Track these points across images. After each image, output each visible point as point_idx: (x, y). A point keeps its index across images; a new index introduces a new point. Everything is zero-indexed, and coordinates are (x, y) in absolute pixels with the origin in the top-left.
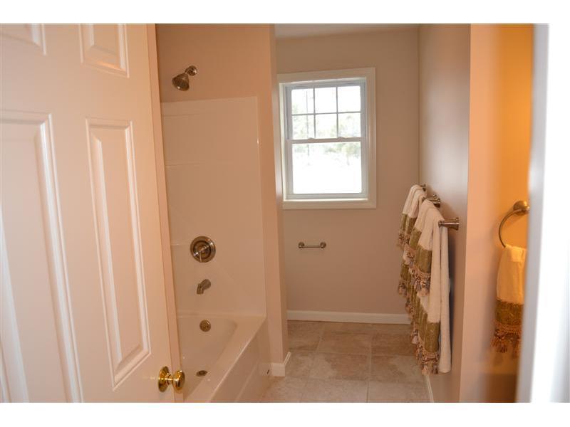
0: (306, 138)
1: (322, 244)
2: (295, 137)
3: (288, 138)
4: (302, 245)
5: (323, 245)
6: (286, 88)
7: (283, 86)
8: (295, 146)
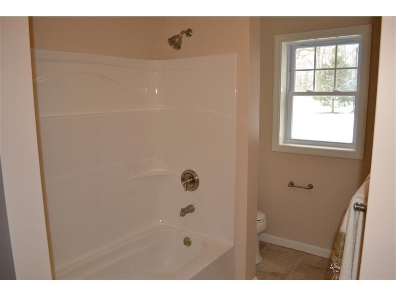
0: (305, 91)
1: (309, 185)
2: (296, 90)
3: (290, 90)
4: (292, 184)
5: (311, 187)
6: (291, 47)
7: (288, 45)
8: (295, 98)
